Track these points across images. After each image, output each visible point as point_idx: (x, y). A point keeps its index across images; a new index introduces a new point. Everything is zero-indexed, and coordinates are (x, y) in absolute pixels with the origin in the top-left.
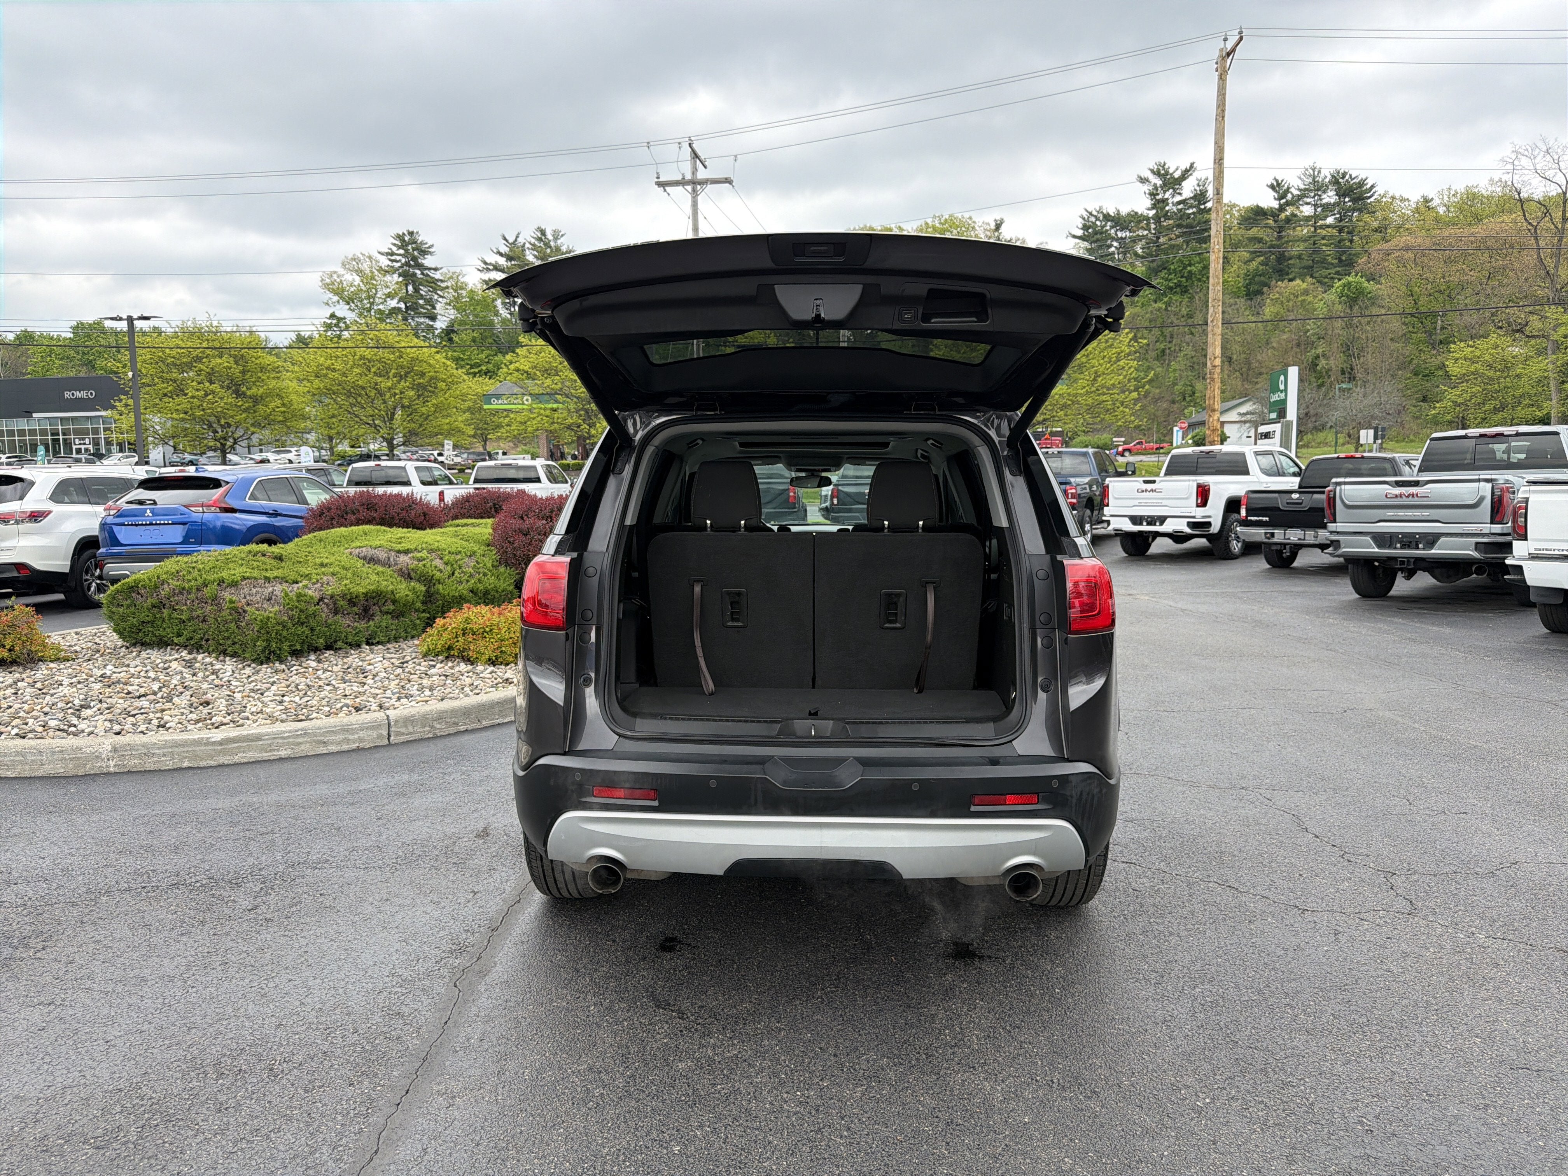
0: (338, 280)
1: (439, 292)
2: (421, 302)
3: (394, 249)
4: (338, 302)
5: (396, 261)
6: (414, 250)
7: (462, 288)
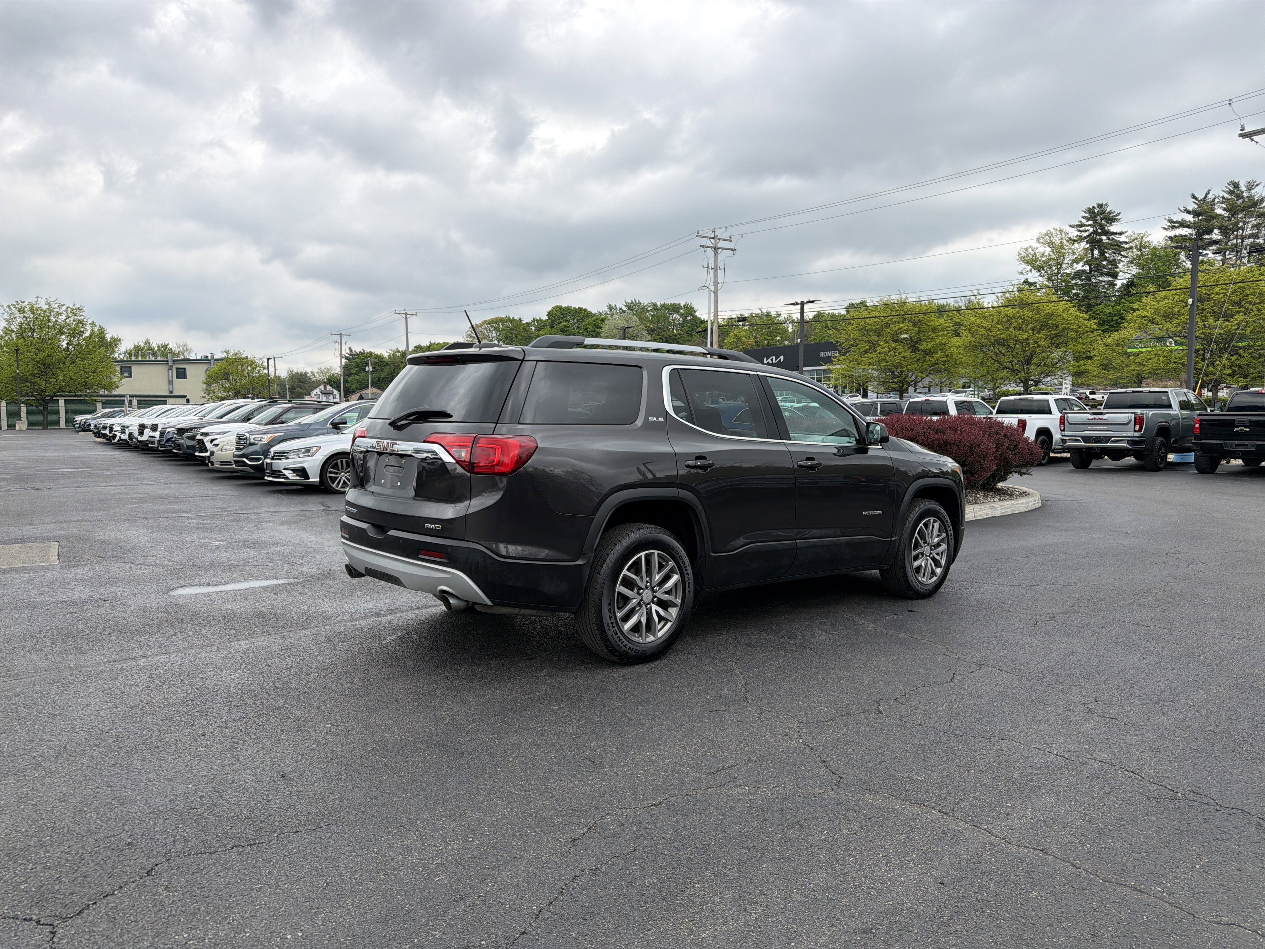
0: (1033, 253)
1: (1122, 253)
2: (1105, 263)
3: (1084, 221)
4: (1031, 270)
5: (1085, 231)
6: (1101, 219)
7: (1145, 247)
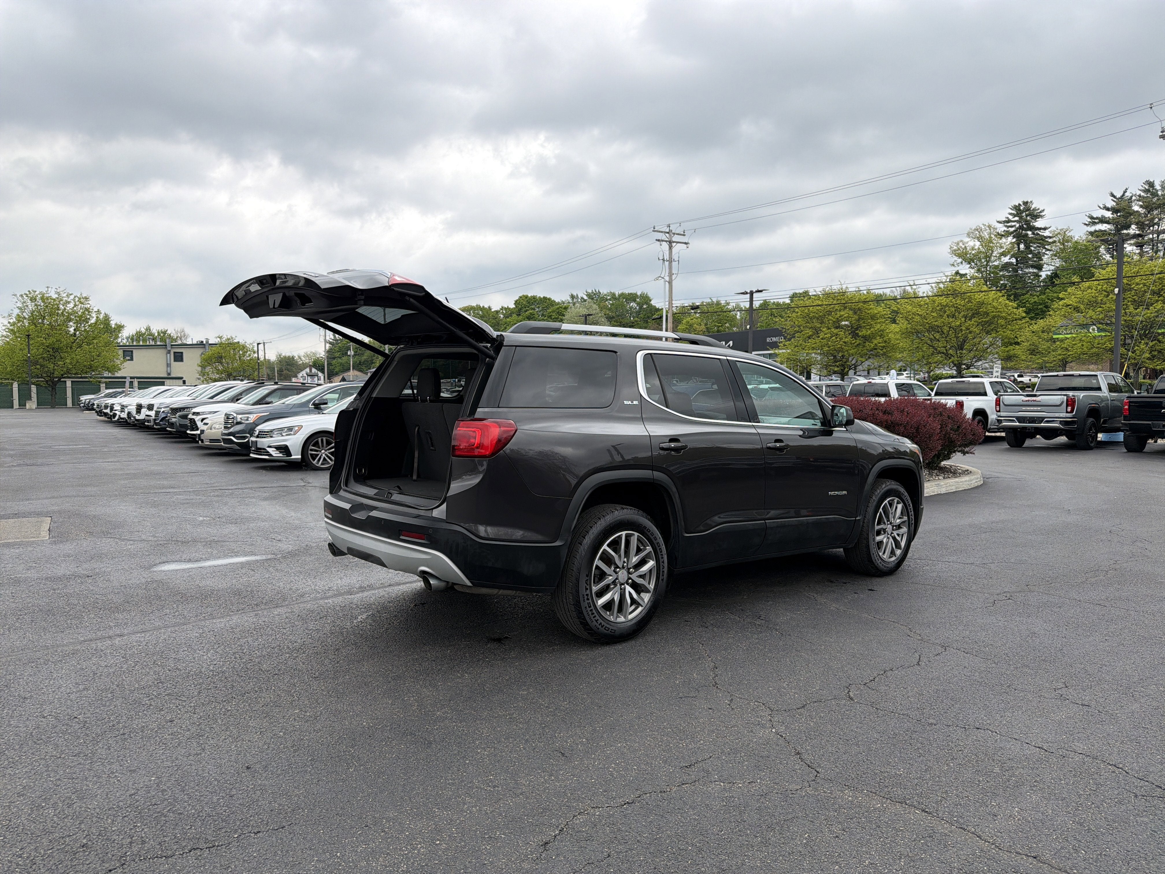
0: (963, 246)
1: (1046, 247)
2: (1030, 256)
3: (1011, 217)
4: (962, 263)
6: (1027, 216)
